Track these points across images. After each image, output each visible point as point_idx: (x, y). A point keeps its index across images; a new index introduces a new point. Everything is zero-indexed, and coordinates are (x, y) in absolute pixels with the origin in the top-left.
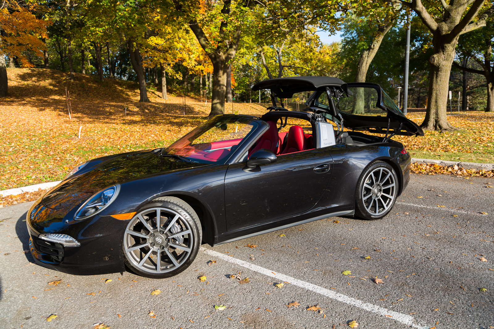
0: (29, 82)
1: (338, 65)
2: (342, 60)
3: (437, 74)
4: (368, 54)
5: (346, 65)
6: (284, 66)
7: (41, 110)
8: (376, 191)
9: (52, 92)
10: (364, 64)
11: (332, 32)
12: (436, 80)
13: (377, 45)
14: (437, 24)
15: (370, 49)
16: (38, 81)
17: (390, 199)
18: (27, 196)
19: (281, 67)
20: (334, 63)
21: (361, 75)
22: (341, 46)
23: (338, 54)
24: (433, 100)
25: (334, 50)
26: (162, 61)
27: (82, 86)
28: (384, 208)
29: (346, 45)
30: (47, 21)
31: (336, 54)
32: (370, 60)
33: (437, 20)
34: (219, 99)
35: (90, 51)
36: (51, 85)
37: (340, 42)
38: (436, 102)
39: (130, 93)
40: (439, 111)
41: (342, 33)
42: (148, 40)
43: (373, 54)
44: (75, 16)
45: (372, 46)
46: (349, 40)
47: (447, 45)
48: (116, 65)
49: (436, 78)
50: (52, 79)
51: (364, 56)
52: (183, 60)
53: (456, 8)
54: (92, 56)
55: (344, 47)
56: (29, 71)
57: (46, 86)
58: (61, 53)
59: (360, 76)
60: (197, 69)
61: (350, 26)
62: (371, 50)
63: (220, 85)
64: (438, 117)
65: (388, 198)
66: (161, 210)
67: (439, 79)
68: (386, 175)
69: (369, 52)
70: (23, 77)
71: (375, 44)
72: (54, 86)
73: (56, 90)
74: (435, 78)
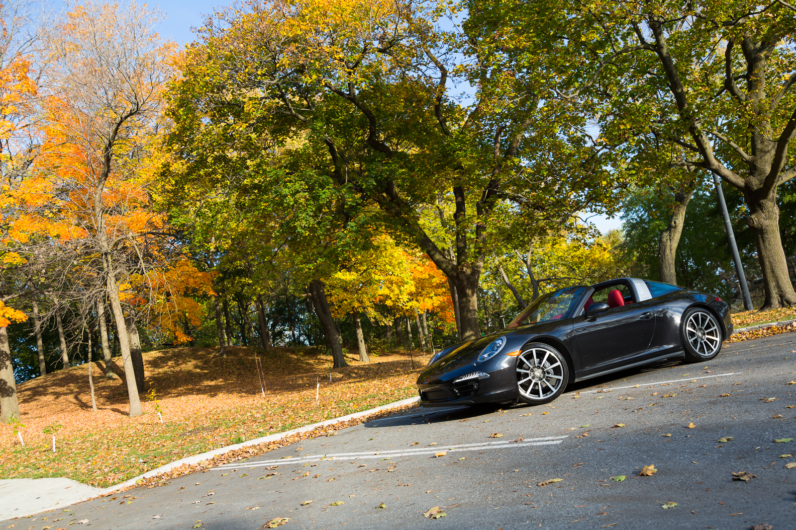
0: (166, 369)
1: (625, 263)
2: (630, 252)
3: (762, 237)
4: (670, 236)
5: (639, 259)
6: (539, 281)
8: (700, 334)
9: (201, 377)
10: (668, 251)
11: (610, 214)
12: (765, 245)
13: (680, 221)
14: (743, 180)
15: (670, 228)
16: (177, 365)
17: (716, 341)
19: (535, 284)
20: (619, 261)
21: (667, 269)
22: (624, 233)
23: (622, 247)
24: (768, 271)
25: (613, 243)
27: (241, 362)
28: (712, 350)
29: (632, 230)
31: (618, 247)
32: (675, 245)
33: (743, 175)
34: (472, 329)
36: (196, 367)
37: (621, 228)
38: (773, 272)
39: (311, 361)
40: (780, 282)
41: (622, 213)
43: (677, 236)
45: (673, 223)
46: (635, 222)
47: (763, 201)
49: (763, 242)
50: (195, 359)
51: (664, 240)
52: (385, 298)
53: (761, 157)
55: (628, 235)
56: (160, 355)
57: (190, 371)
60: (408, 308)
61: (631, 203)
62: (672, 229)
63: (470, 311)
64: (781, 291)
65: (714, 340)
67: (767, 244)
68: (706, 320)
69: (670, 233)
71: (676, 220)
72: (202, 368)
73: (206, 374)
74: (761, 243)
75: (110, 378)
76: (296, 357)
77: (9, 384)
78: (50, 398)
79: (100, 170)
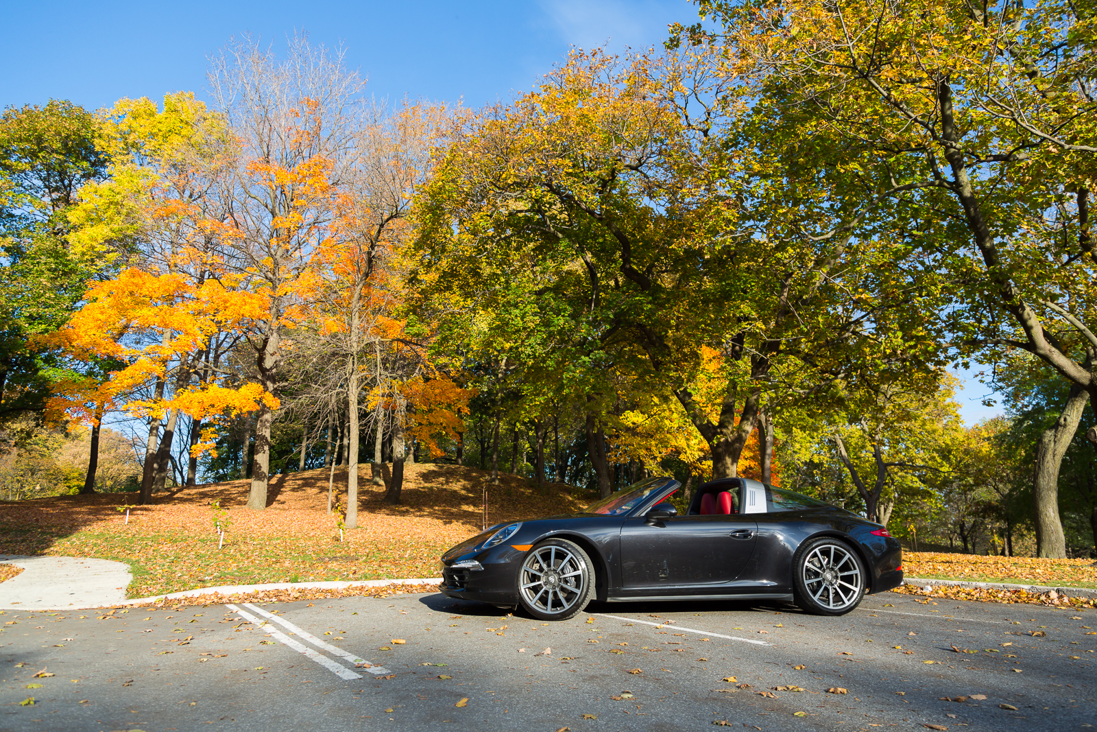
0: (434, 485)
4: (1055, 436)
6: (889, 465)
7: (445, 523)
8: (828, 576)
10: (1049, 457)
13: (1074, 419)
15: (1057, 426)
16: (447, 482)
17: (854, 592)
18: (428, 587)
19: (882, 468)
21: (1046, 479)
26: (643, 452)
28: (843, 603)
30: (470, 391)
35: (528, 439)
42: (621, 418)
43: (1066, 438)
44: (511, 383)
45: (1062, 420)
48: (569, 464)
50: (466, 480)
51: (1046, 440)
52: (678, 451)
54: (531, 447)
56: (435, 468)
57: (456, 491)
58: (482, 442)
59: (1041, 480)
62: (1060, 428)
65: (850, 589)
66: (556, 549)
68: (842, 558)
69: (1056, 432)
70: (426, 476)
71: (1067, 417)
72: (469, 491)
73: (470, 498)
75: (377, 484)
76: (570, 499)
77: (262, 469)
78: (315, 490)
79: (364, 268)
